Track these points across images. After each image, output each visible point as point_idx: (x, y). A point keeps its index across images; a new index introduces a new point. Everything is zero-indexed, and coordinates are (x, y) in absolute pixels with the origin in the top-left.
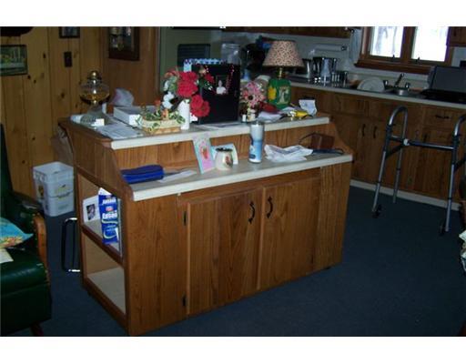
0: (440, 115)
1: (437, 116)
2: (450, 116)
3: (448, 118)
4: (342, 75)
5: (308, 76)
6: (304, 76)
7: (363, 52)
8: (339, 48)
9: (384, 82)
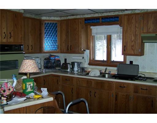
0: (121, 86)
1: (120, 87)
2: (126, 86)
3: (125, 87)
4: (83, 69)
5: (69, 70)
6: (66, 70)
7: (91, 59)
8: (81, 58)
9: (100, 71)
